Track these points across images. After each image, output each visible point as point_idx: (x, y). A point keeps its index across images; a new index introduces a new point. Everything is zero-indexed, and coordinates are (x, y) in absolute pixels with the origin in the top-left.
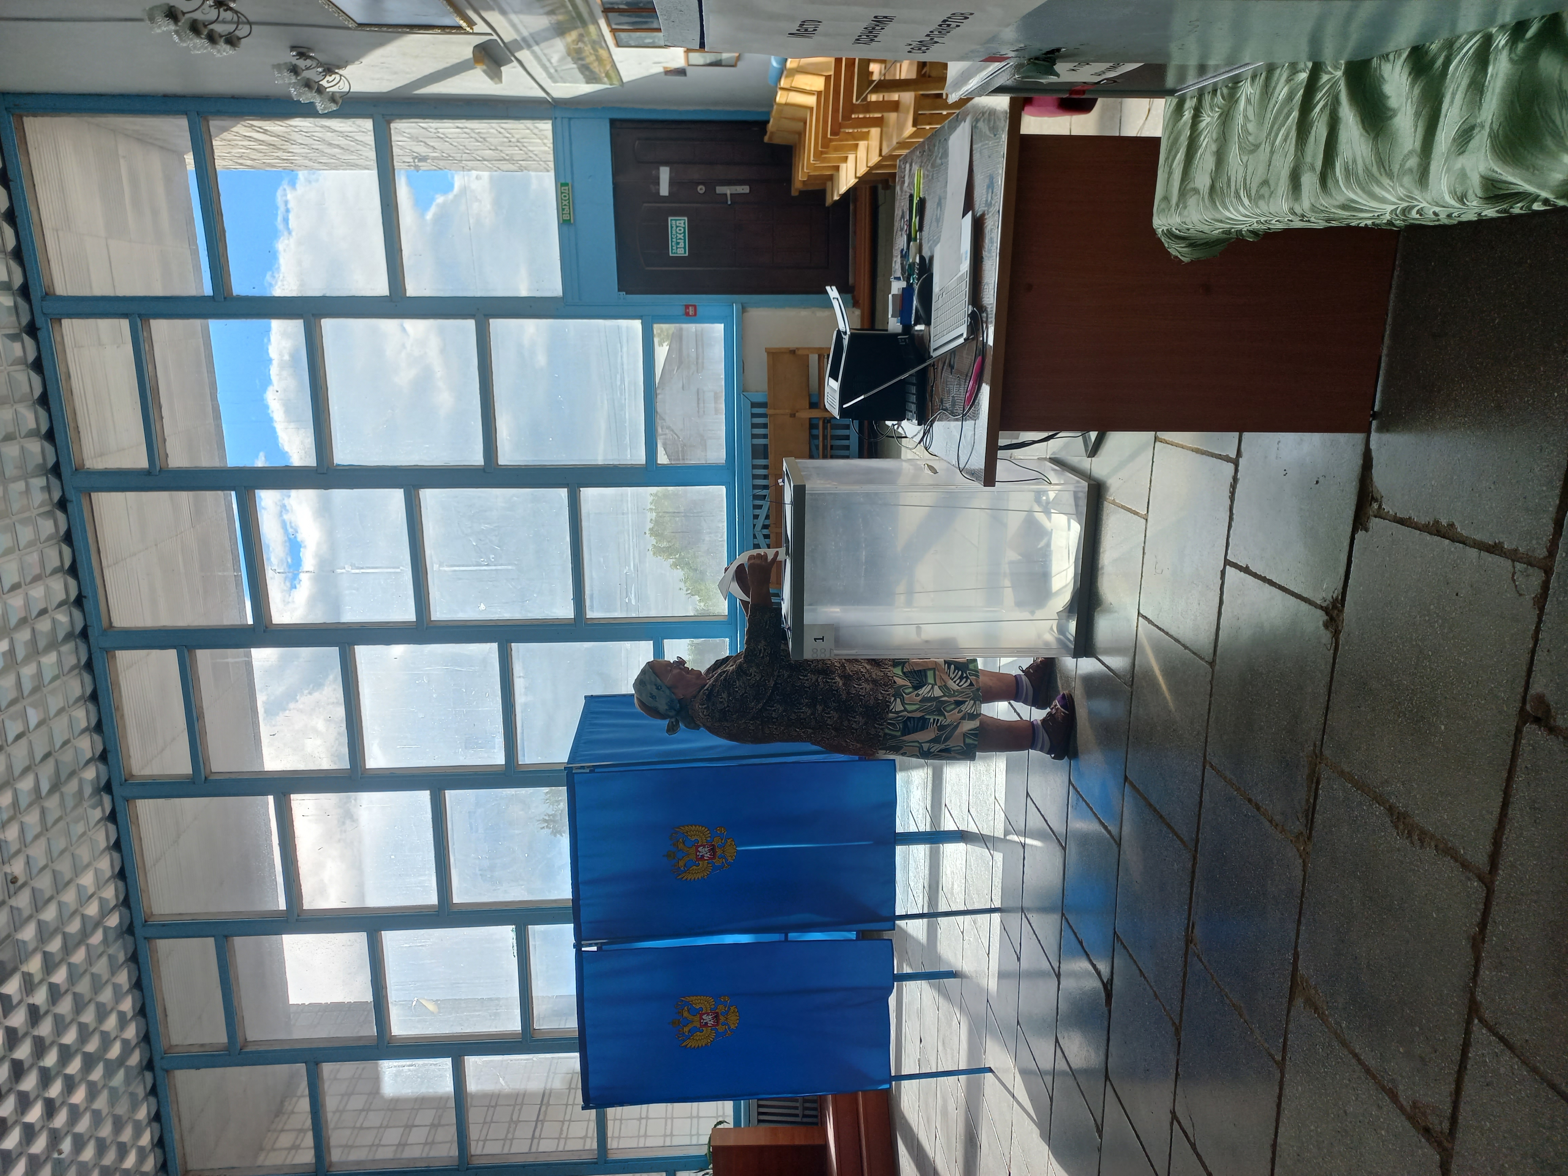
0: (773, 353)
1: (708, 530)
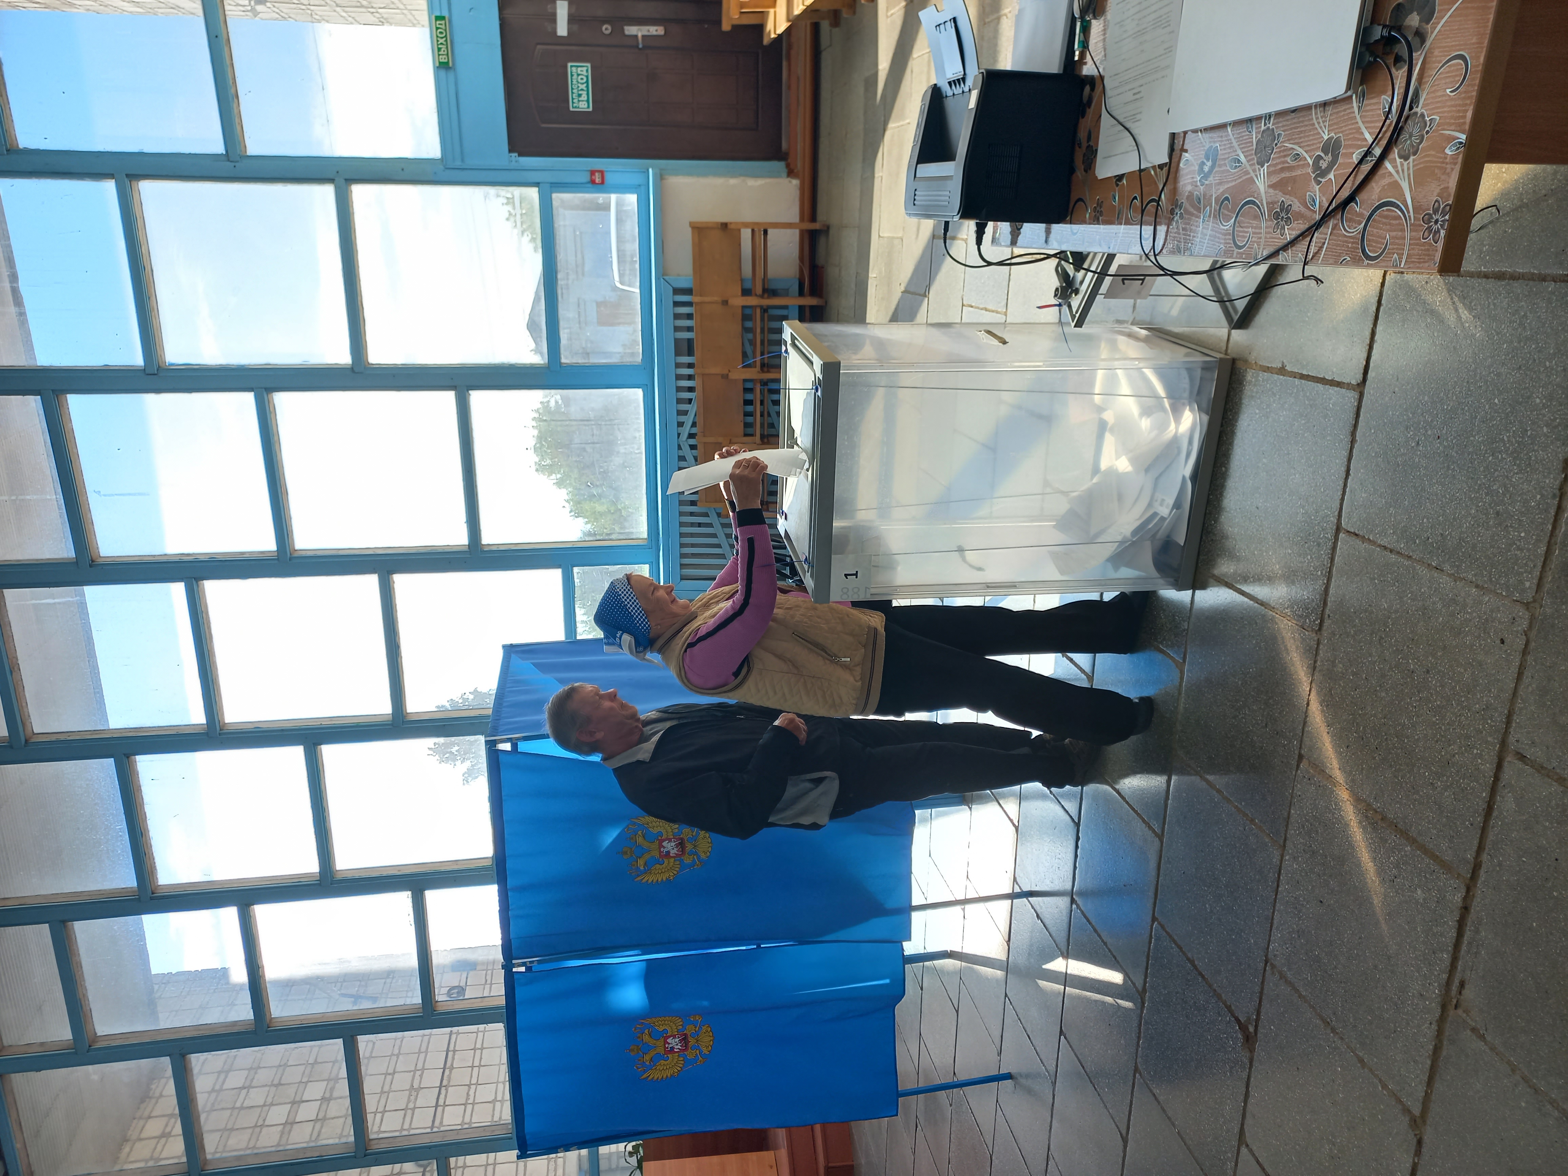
0: (698, 228)
1: (623, 441)
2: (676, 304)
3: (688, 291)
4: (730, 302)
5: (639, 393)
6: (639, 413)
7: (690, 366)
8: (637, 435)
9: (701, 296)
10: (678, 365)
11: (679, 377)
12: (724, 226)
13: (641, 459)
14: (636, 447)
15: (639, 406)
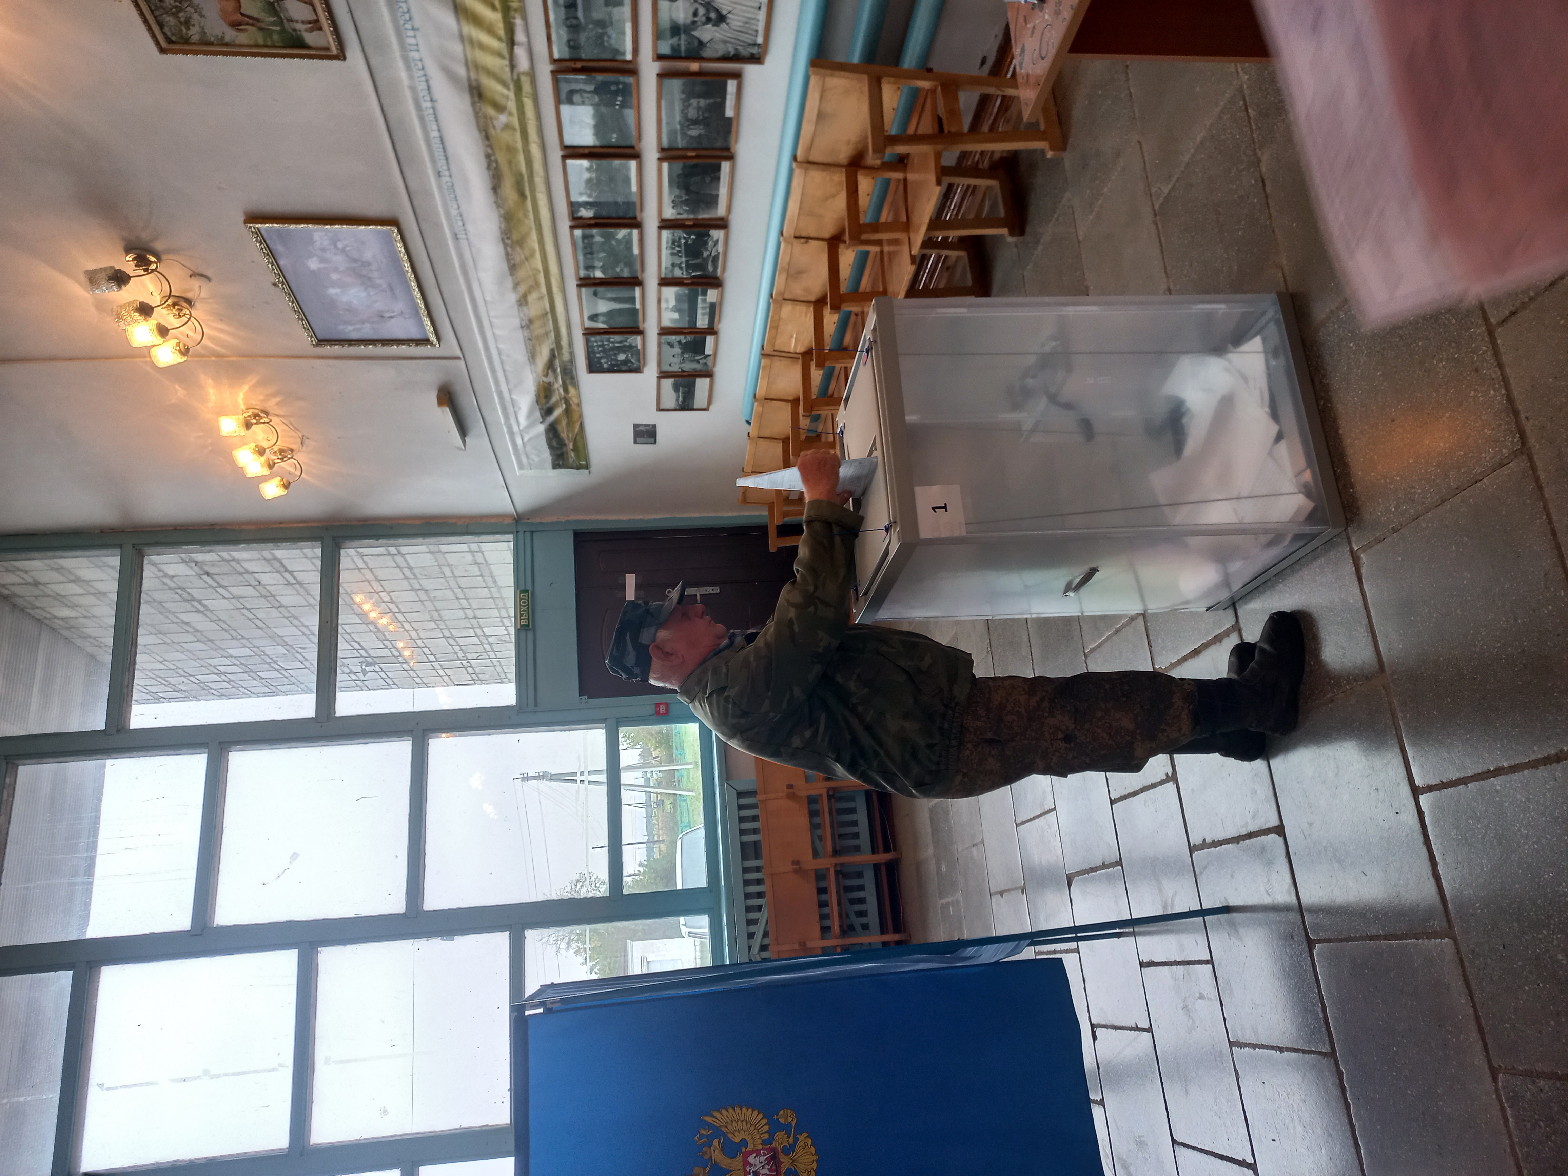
2: (741, 807)
3: (752, 793)
4: (796, 791)
5: (704, 920)
7: (758, 869)
9: (765, 793)
10: (745, 869)
11: (747, 884)
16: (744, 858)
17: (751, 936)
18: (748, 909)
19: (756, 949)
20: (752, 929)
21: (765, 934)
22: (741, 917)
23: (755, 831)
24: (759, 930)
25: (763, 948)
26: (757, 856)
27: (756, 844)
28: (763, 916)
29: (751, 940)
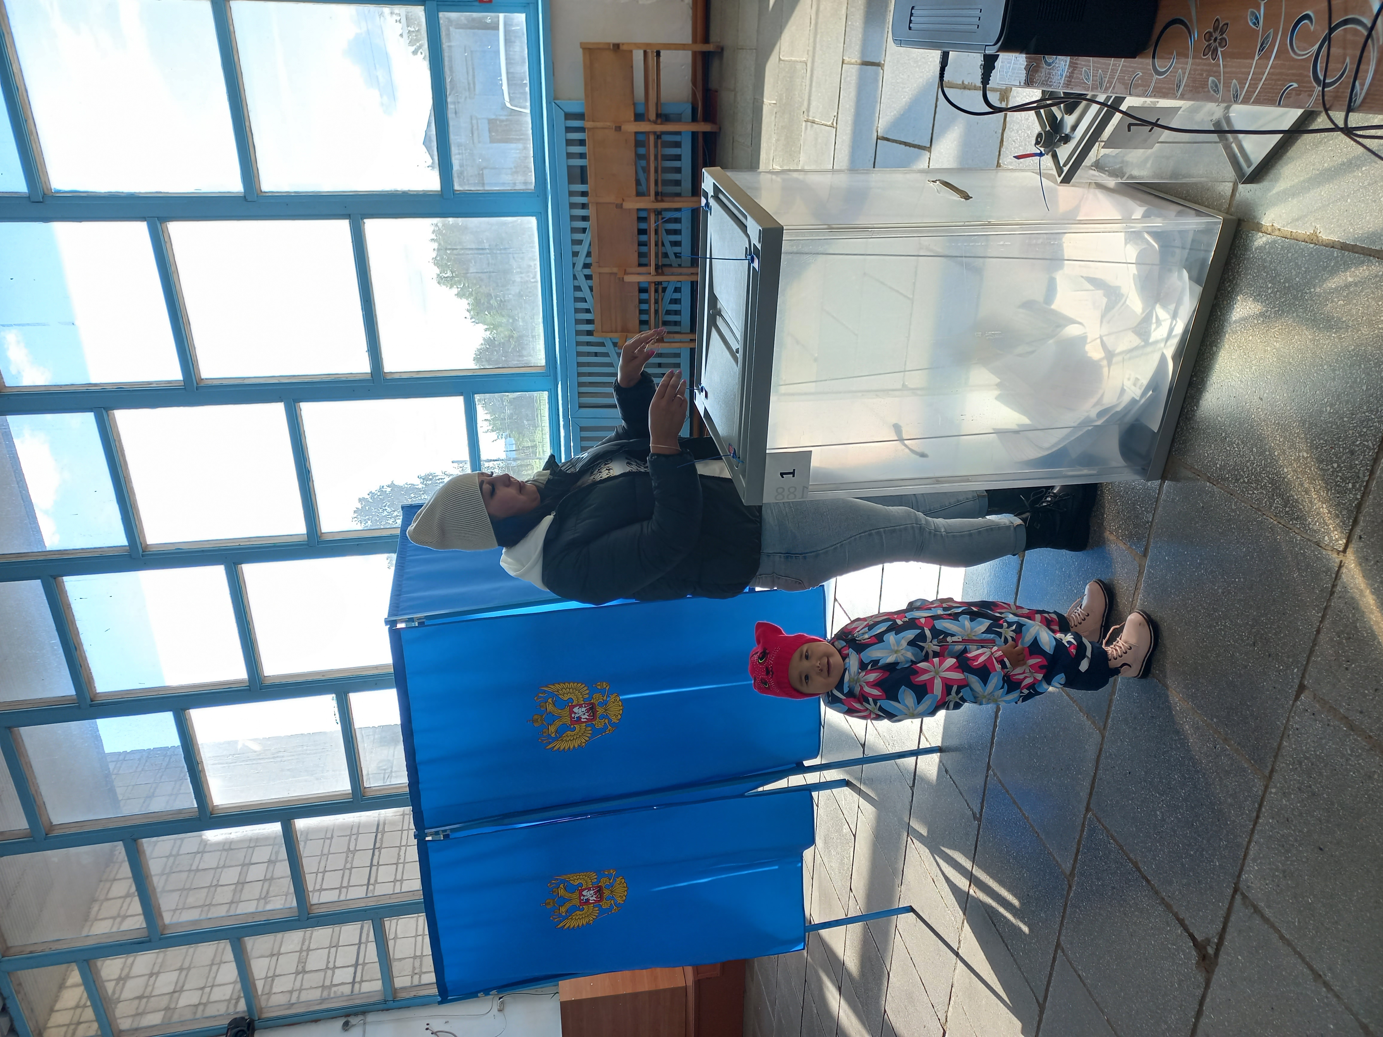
0: (590, 49)
1: (518, 270)
2: (568, 130)
3: (581, 116)
4: (623, 127)
5: (532, 222)
6: (533, 242)
7: (584, 194)
8: (532, 263)
9: (593, 121)
10: (571, 194)
11: (572, 206)
12: (617, 47)
13: (536, 287)
14: (532, 276)
15: (533, 235)
16: (571, 181)
17: (575, 254)
18: (574, 230)
19: (579, 266)
20: (577, 248)
21: (589, 254)
22: (567, 237)
23: (582, 156)
24: (583, 249)
25: (586, 266)
26: (584, 181)
27: (583, 169)
28: (586, 238)
29: (575, 258)
